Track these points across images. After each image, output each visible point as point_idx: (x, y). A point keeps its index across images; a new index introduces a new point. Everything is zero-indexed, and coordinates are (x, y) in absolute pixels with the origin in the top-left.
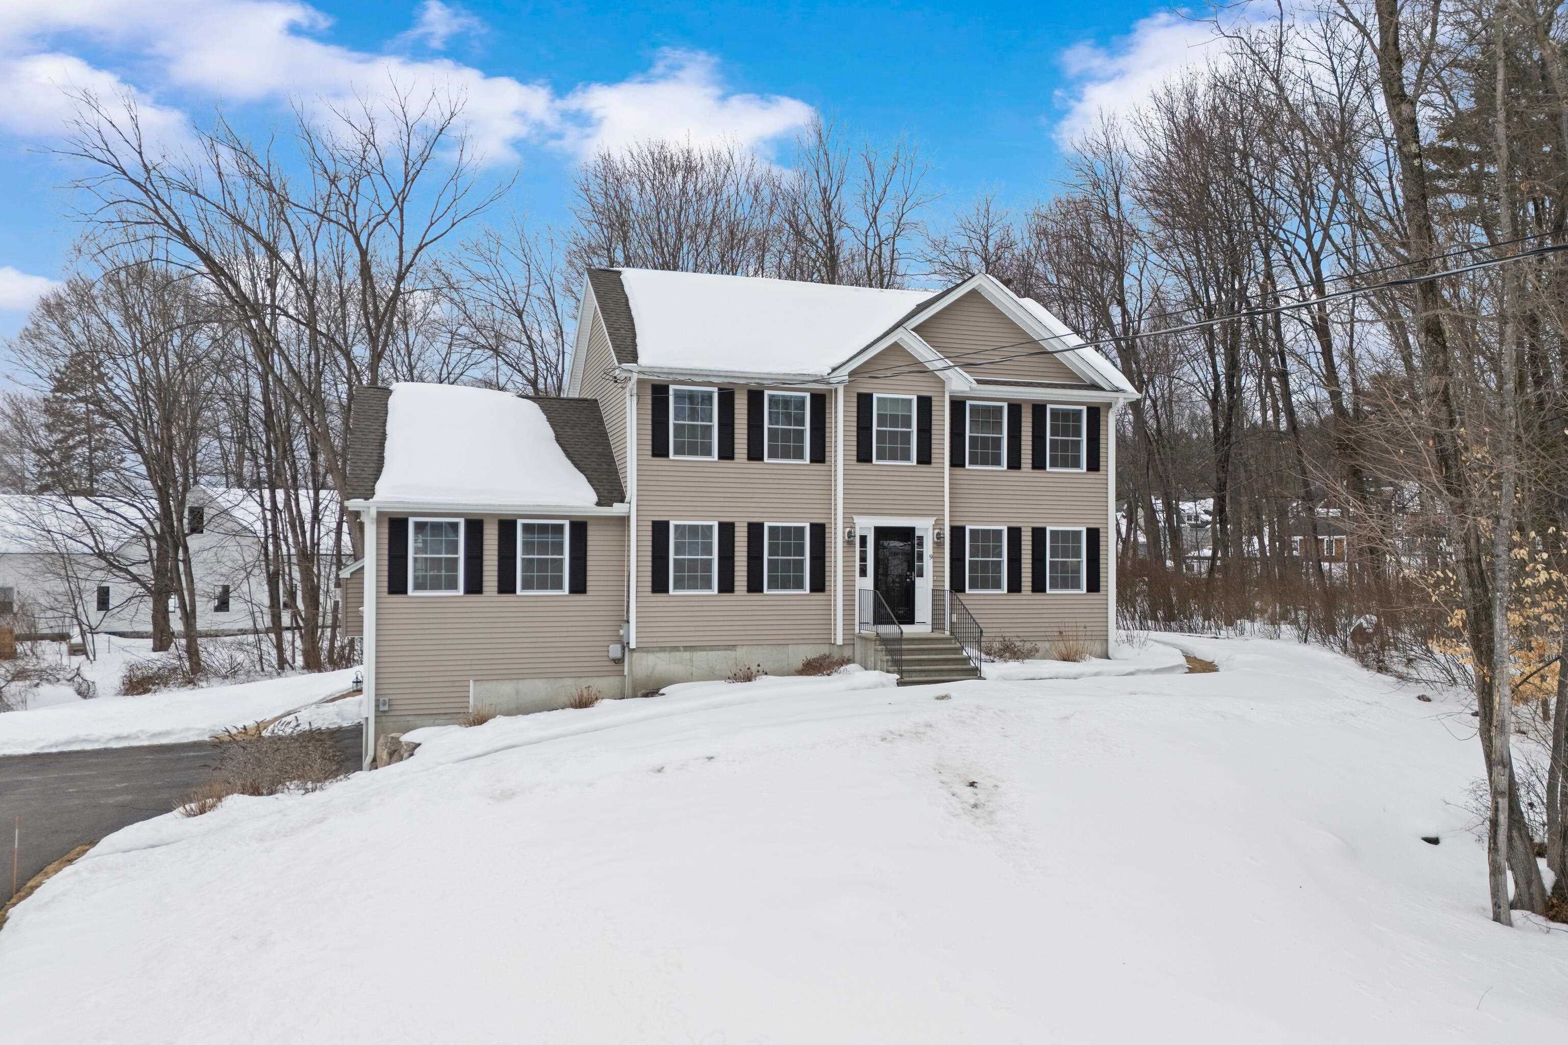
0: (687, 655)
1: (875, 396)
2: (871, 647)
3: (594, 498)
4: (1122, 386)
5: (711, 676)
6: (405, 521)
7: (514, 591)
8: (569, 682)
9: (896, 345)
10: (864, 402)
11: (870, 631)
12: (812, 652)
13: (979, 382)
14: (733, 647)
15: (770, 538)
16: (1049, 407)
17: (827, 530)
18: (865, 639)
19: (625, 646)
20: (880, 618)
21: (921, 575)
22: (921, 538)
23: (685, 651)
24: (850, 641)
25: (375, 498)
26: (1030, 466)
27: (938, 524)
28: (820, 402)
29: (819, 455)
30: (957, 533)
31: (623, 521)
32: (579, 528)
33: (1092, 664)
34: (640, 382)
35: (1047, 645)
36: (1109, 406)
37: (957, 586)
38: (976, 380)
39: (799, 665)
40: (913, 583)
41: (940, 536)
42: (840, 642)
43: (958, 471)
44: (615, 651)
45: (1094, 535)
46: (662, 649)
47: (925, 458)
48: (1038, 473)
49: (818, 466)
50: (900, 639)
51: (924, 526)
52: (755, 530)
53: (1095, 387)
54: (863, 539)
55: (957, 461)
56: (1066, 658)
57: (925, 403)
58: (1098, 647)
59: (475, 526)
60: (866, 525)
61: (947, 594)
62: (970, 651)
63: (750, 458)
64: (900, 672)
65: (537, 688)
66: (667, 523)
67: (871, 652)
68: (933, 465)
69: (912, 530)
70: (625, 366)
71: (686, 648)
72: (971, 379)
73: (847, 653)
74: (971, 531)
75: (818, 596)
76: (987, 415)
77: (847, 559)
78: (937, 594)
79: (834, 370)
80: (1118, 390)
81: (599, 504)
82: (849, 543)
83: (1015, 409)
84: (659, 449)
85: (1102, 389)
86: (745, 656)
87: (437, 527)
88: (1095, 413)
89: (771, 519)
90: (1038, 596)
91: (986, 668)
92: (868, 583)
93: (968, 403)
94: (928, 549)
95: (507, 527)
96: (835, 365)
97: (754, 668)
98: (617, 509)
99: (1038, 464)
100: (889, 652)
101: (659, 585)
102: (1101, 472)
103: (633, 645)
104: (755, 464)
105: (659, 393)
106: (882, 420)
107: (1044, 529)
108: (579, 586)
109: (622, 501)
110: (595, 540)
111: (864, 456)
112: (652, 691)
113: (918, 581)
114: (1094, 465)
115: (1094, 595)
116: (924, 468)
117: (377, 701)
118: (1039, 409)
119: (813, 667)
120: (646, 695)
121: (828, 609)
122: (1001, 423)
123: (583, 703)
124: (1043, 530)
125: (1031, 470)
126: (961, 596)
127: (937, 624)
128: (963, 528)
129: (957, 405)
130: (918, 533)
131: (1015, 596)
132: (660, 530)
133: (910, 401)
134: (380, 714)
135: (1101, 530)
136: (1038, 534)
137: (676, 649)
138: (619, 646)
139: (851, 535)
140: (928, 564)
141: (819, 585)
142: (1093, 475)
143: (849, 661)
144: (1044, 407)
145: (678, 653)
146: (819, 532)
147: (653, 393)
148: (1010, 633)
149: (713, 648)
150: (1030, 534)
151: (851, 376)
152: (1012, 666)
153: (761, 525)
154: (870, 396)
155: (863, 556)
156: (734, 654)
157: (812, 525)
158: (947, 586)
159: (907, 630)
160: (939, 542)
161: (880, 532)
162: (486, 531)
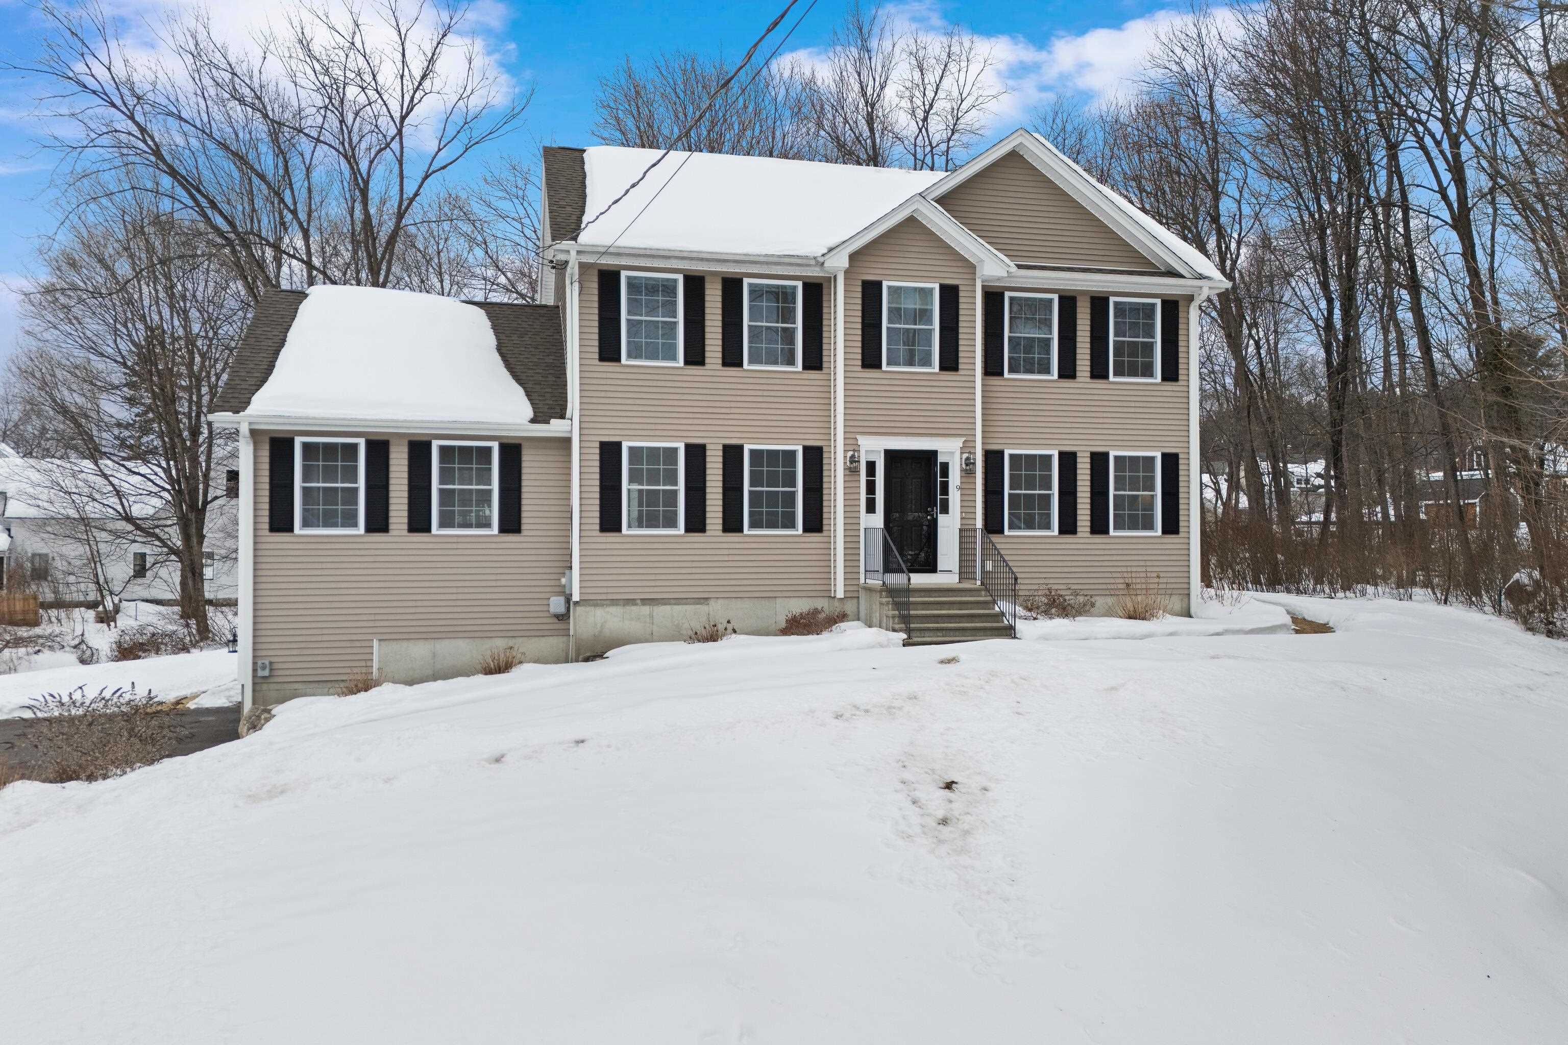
0: (646, 610)
1: (885, 284)
2: (876, 598)
3: (529, 412)
4: (1206, 273)
6: (291, 442)
7: (428, 529)
9: (913, 220)
10: (871, 292)
11: (875, 582)
12: (799, 606)
13: (1019, 267)
14: (705, 600)
15: (752, 464)
16: (1112, 300)
17: (825, 455)
18: (869, 590)
20: (889, 567)
21: (945, 510)
22: (945, 467)
23: (644, 605)
24: (849, 595)
25: (250, 410)
26: (1088, 374)
27: (967, 447)
28: (815, 292)
29: (814, 360)
30: (993, 459)
31: (563, 443)
32: (511, 451)
33: (1167, 623)
34: (584, 268)
35: (1110, 600)
36: (1190, 298)
37: (993, 525)
38: (1016, 265)
39: (783, 625)
40: (934, 522)
41: (969, 463)
42: (840, 594)
43: (994, 381)
44: (557, 604)
45: (1171, 463)
46: (614, 602)
47: (950, 362)
48: (1099, 384)
49: (813, 375)
50: (908, 591)
51: (949, 449)
52: (732, 454)
53: (1172, 273)
54: (871, 466)
55: (992, 368)
56: (1133, 616)
57: (950, 295)
58: (1176, 603)
59: (378, 448)
60: (875, 447)
61: (979, 534)
62: (1004, 606)
63: (725, 364)
64: (908, 631)
66: (618, 445)
67: (876, 607)
68: (961, 372)
69: (934, 453)
70: (562, 244)
71: (645, 601)
72: (1012, 264)
73: (848, 607)
74: (1012, 456)
75: (814, 537)
76: (1031, 310)
77: (851, 493)
78: (965, 534)
79: (831, 251)
80: (1201, 277)
81: (533, 421)
82: (852, 470)
83: (1068, 302)
84: (609, 351)
85: (1179, 276)
86: (718, 611)
87: (330, 448)
88: (1172, 309)
89: (752, 440)
90: (1099, 539)
91: (1020, 625)
92: (877, 520)
93: (1007, 294)
94: (955, 478)
95: (419, 449)
96: (831, 245)
97: (721, 627)
98: (556, 427)
99: (1099, 372)
100: (897, 606)
101: (610, 522)
102: (1180, 383)
103: (576, 597)
104: (732, 371)
105: (608, 279)
106: (895, 314)
108: (511, 524)
109: (562, 417)
110: (531, 469)
111: (870, 360)
112: (595, 654)
113: (942, 519)
114: (1171, 373)
115: (1171, 538)
116: (949, 376)
117: (255, 664)
118: (1099, 303)
120: (588, 659)
121: (824, 555)
122: (1050, 321)
123: (500, 667)
124: (1106, 455)
125: (1088, 380)
126: (995, 538)
127: (965, 572)
128: (1001, 453)
129: (993, 296)
130: (941, 459)
131: (1068, 539)
132: (610, 453)
133: (931, 290)
134: (260, 680)
135: (1181, 456)
136: (1099, 460)
137: (631, 602)
138: (561, 600)
139: (854, 460)
140: (954, 497)
141: (814, 523)
142: (1170, 386)
143: (849, 617)
144: (1106, 300)
145: (634, 608)
146: (815, 457)
147: (600, 280)
148: (1059, 586)
149: (678, 601)
150: (1088, 460)
151: (853, 257)
152: (1059, 625)
153: (740, 448)
154: (879, 284)
155: (871, 487)
156: (703, 609)
157: (806, 449)
158: (979, 523)
159: (919, 580)
160: (968, 470)
161: (891, 456)
162: (392, 455)
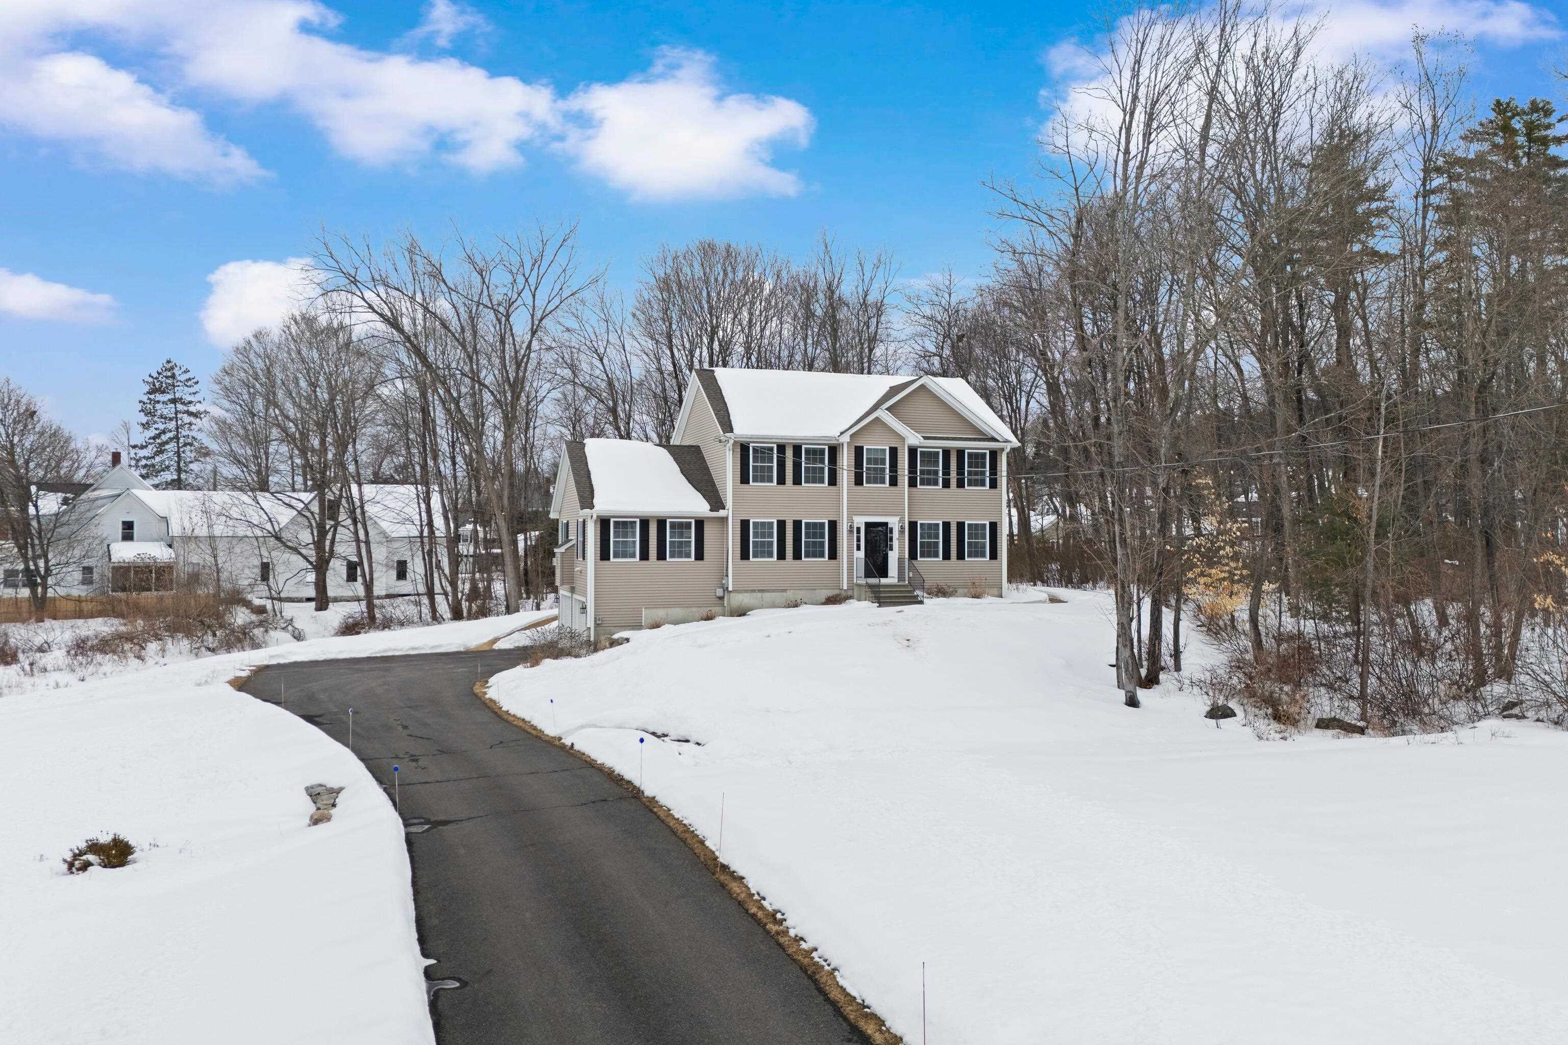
0: (759, 595)
1: (865, 448)
2: (864, 589)
3: (709, 507)
4: (1010, 439)
5: (773, 606)
6: (609, 521)
7: (665, 559)
8: (694, 609)
9: (877, 419)
10: (859, 451)
11: (863, 581)
12: (830, 593)
13: (925, 438)
14: (785, 591)
15: (806, 529)
16: (967, 451)
17: (838, 524)
18: (859, 586)
19: (726, 589)
20: (868, 574)
21: (891, 549)
22: (891, 530)
24: (851, 588)
25: (596, 508)
26: (956, 486)
27: (902, 520)
28: (834, 450)
29: (833, 481)
30: (913, 525)
31: (724, 520)
32: (700, 524)
33: (988, 600)
34: (735, 442)
35: (966, 590)
36: (1003, 450)
37: (913, 556)
38: (923, 437)
39: (824, 600)
40: (887, 555)
41: (902, 528)
42: (845, 587)
43: (913, 489)
44: (720, 592)
45: (994, 526)
46: (746, 591)
48: (961, 490)
49: (832, 488)
50: (879, 586)
51: (893, 522)
53: (994, 439)
54: (858, 529)
55: (912, 483)
56: (974, 597)
57: (894, 451)
58: (995, 591)
59: (645, 523)
60: (860, 521)
61: (907, 561)
62: (918, 592)
63: (795, 483)
64: (879, 603)
65: (678, 612)
66: (748, 521)
67: (863, 593)
68: (898, 487)
69: (886, 524)
70: (727, 434)
71: (760, 591)
72: (919, 436)
73: (850, 593)
74: (921, 524)
75: (833, 562)
76: (930, 457)
77: (850, 541)
78: (901, 560)
79: (842, 433)
80: (1007, 441)
81: (711, 510)
82: (850, 531)
83: (947, 453)
84: (744, 480)
85: (998, 441)
86: (791, 595)
87: (625, 523)
88: (994, 454)
89: (806, 518)
90: (960, 562)
91: (925, 600)
92: (861, 554)
93: (919, 450)
94: (896, 535)
95: (661, 523)
96: (842, 430)
97: (799, 601)
98: (722, 513)
99: (961, 485)
100: (873, 592)
101: (745, 555)
102: (998, 489)
103: (730, 589)
104: (797, 487)
105: (744, 448)
106: (869, 461)
107: (964, 523)
108: (700, 556)
109: (724, 508)
110: (709, 532)
111: (858, 481)
112: (741, 613)
113: (890, 553)
114: (994, 485)
115: (994, 562)
116: (893, 488)
117: (595, 618)
118: (960, 453)
119: (832, 600)
120: (740, 616)
121: (838, 570)
122: (938, 461)
123: (709, 618)
125: (956, 488)
126: (914, 562)
127: (901, 577)
128: (916, 522)
129: (913, 451)
130: (889, 526)
131: (947, 562)
132: (745, 524)
133: (885, 450)
134: (597, 625)
135: (998, 523)
136: (961, 526)
137: (753, 591)
138: (721, 590)
139: (851, 527)
140: (896, 543)
141: (833, 555)
142: (993, 491)
143: (851, 597)
144: (964, 451)
145: (754, 594)
146: (833, 525)
147: (741, 450)
148: (942, 583)
149: (774, 591)
150: (956, 526)
151: (851, 436)
152: (942, 600)
153: (801, 522)
154: (862, 447)
155: (858, 540)
156: (786, 594)
157: (829, 521)
158: (907, 556)
159: (884, 581)
160: (902, 531)
161: (868, 525)
162: (650, 526)
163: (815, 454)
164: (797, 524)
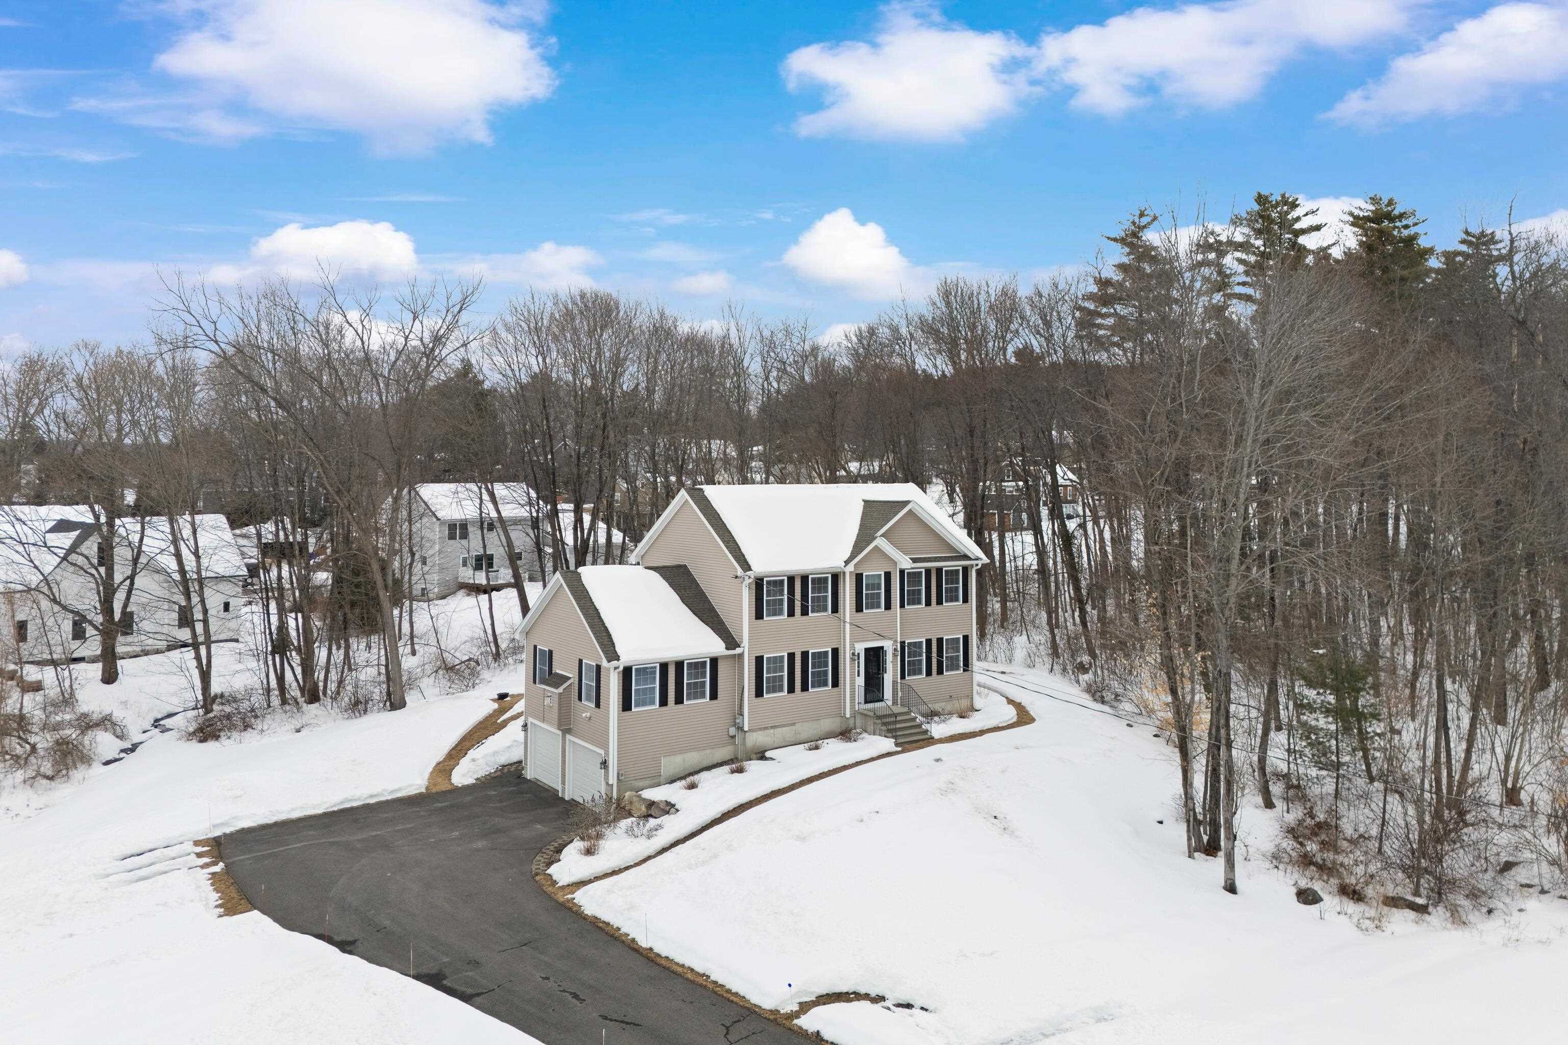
0: (772, 731)
1: (866, 575)
2: (869, 719)
3: (723, 645)
4: (979, 556)
6: (631, 670)
7: (682, 702)
8: (708, 751)
9: (876, 547)
10: (859, 579)
11: (864, 708)
12: (832, 722)
13: (915, 560)
14: (794, 724)
15: (812, 659)
16: (944, 570)
17: (840, 652)
18: (862, 714)
19: (740, 729)
20: (867, 700)
21: (886, 673)
22: (886, 653)
24: (853, 715)
25: (618, 659)
26: (935, 603)
27: (894, 642)
28: (836, 577)
29: (836, 609)
30: (903, 646)
31: (740, 658)
32: (714, 661)
34: (751, 579)
36: (973, 567)
37: (904, 675)
38: (911, 559)
40: (883, 677)
41: (895, 650)
42: (848, 715)
43: (903, 610)
44: (732, 730)
45: (964, 638)
46: (760, 729)
47: (888, 607)
48: (940, 607)
49: (835, 615)
51: (888, 646)
53: (967, 558)
54: (859, 656)
55: (902, 605)
56: (961, 716)
57: (888, 575)
58: (967, 702)
59: (664, 668)
60: (860, 648)
61: (899, 681)
62: (919, 718)
63: (802, 615)
64: (895, 737)
65: (703, 756)
66: (763, 657)
67: (869, 722)
68: (891, 609)
69: (882, 648)
70: (744, 573)
71: (772, 727)
72: (909, 559)
73: (852, 721)
74: (909, 644)
75: (836, 690)
76: (915, 578)
77: (852, 668)
78: (895, 683)
79: (843, 564)
80: (976, 558)
81: (727, 648)
82: (852, 660)
83: (928, 571)
84: (759, 615)
85: (970, 559)
86: (800, 728)
87: (645, 670)
88: (966, 570)
89: (813, 648)
90: (940, 677)
91: (931, 732)
92: (861, 680)
93: (907, 572)
94: (889, 657)
95: (679, 666)
98: (738, 651)
99: (939, 602)
100: (884, 724)
101: (759, 693)
102: (969, 603)
103: (746, 728)
104: (805, 618)
105: (759, 584)
106: (868, 587)
107: (943, 639)
108: (714, 696)
109: (740, 647)
110: (723, 670)
111: (859, 608)
112: (761, 755)
113: (885, 676)
114: (966, 600)
116: (887, 612)
118: (939, 570)
120: (760, 759)
121: (843, 697)
122: (922, 582)
123: (739, 768)
125: (935, 606)
126: (904, 682)
127: (895, 699)
128: (906, 643)
129: (902, 572)
130: (885, 649)
131: (929, 678)
132: (759, 660)
133: (881, 575)
135: (969, 636)
136: (940, 641)
137: (767, 728)
138: (735, 728)
139: (852, 654)
140: (889, 666)
141: (836, 684)
142: (965, 605)
143: (859, 730)
144: (942, 570)
145: (767, 730)
146: (836, 653)
147: (757, 584)
149: (784, 726)
150: (936, 642)
153: (808, 652)
154: (862, 574)
155: (859, 666)
156: (793, 728)
157: (833, 650)
158: (899, 676)
159: (880, 705)
160: (895, 655)
161: (867, 650)
162: (669, 671)
163: (820, 582)
164: (805, 655)
